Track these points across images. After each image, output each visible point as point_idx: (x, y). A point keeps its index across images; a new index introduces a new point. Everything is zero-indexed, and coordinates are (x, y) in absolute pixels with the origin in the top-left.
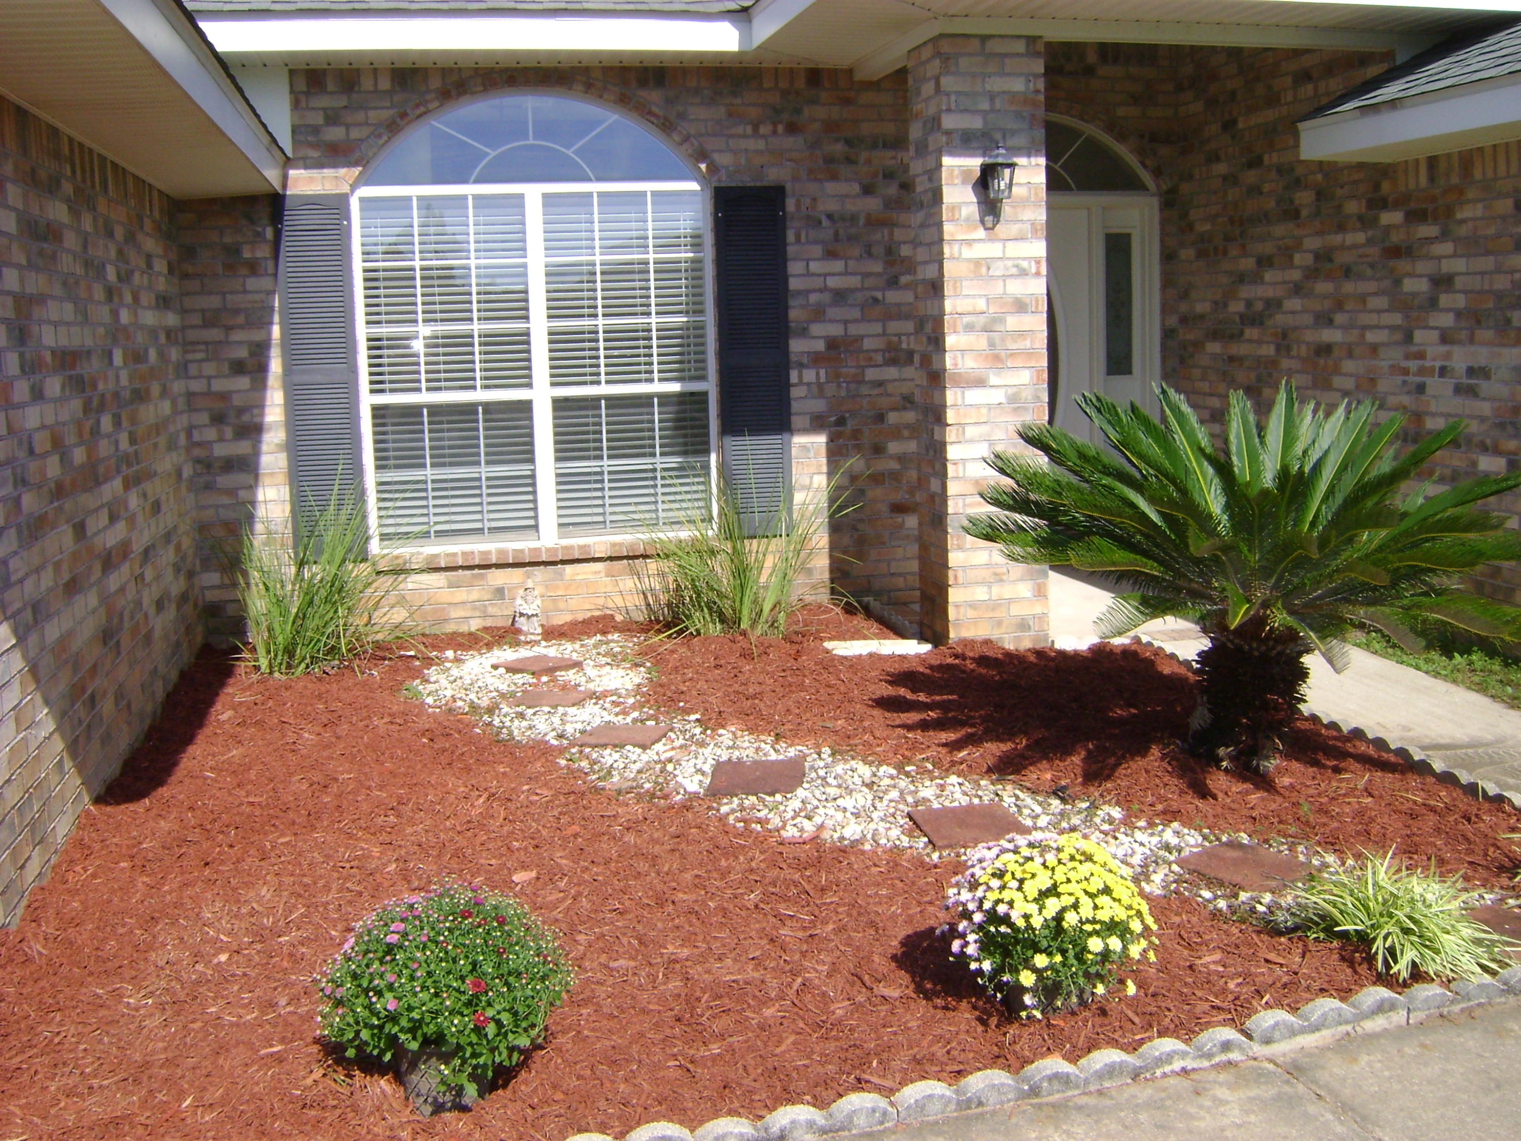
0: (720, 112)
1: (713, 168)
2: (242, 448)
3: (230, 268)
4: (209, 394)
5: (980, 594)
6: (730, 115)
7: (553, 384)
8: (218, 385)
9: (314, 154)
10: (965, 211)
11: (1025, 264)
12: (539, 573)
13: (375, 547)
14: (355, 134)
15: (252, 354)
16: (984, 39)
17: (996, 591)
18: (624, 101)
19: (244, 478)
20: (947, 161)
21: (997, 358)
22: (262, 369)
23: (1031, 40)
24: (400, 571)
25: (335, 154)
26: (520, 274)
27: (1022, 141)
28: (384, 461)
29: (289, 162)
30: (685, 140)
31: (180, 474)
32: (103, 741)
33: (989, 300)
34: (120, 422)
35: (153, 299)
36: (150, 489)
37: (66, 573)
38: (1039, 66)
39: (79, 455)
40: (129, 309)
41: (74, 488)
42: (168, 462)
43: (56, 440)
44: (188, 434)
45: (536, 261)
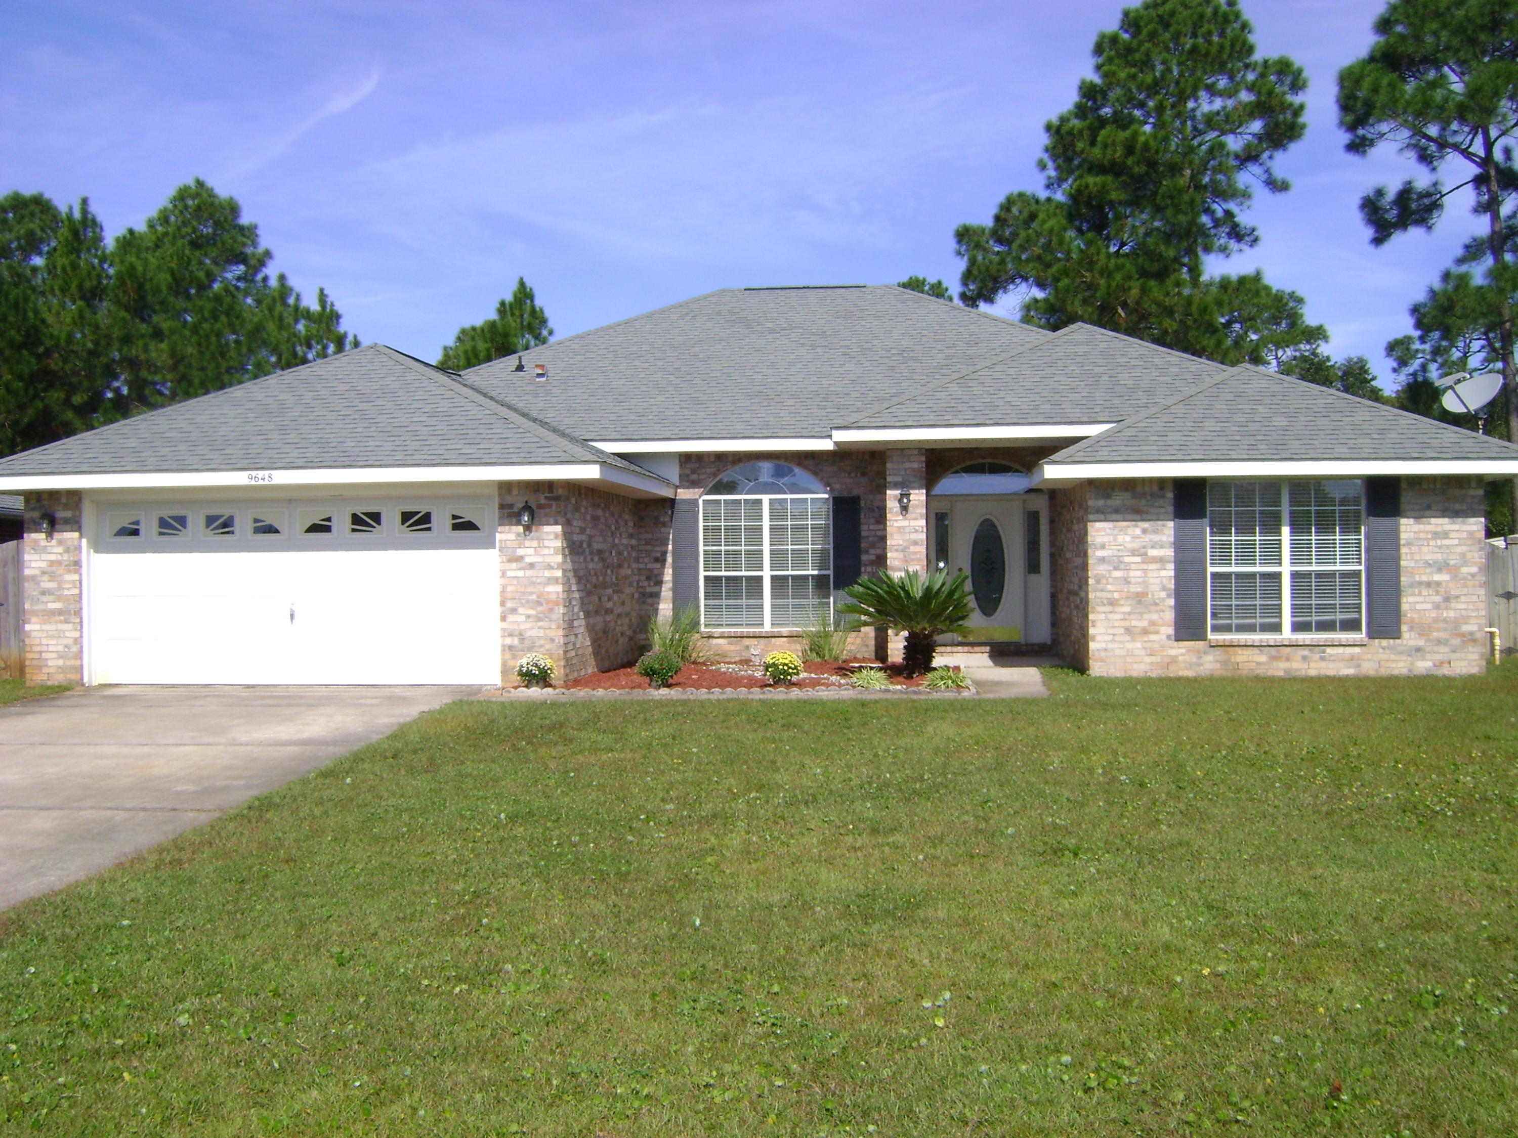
0: (836, 468)
1: (832, 490)
2: (655, 589)
3: (656, 524)
4: (645, 569)
6: (840, 470)
7: (771, 570)
8: (649, 566)
9: (687, 484)
10: (895, 510)
11: (918, 528)
12: (762, 641)
13: (703, 629)
14: (702, 477)
15: (662, 555)
16: (902, 450)
18: (799, 464)
19: (655, 600)
20: (888, 492)
21: (907, 561)
22: (665, 560)
23: (920, 449)
24: (710, 637)
25: (694, 484)
26: (760, 529)
27: (916, 485)
28: (707, 597)
29: (677, 487)
30: (822, 479)
31: (633, 596)
32: (602, 658)
33: (903, 541)
34: (613, 573)
35: (628, 535)
36: (622, 596)
37: (595, 608)
38: (923, 458)
39: (601, 578)
40: (618, 538)
41: (599, 587)
42: (629, 590)
43: (596, 573)
44: (638, 583)
45: (766, 524)
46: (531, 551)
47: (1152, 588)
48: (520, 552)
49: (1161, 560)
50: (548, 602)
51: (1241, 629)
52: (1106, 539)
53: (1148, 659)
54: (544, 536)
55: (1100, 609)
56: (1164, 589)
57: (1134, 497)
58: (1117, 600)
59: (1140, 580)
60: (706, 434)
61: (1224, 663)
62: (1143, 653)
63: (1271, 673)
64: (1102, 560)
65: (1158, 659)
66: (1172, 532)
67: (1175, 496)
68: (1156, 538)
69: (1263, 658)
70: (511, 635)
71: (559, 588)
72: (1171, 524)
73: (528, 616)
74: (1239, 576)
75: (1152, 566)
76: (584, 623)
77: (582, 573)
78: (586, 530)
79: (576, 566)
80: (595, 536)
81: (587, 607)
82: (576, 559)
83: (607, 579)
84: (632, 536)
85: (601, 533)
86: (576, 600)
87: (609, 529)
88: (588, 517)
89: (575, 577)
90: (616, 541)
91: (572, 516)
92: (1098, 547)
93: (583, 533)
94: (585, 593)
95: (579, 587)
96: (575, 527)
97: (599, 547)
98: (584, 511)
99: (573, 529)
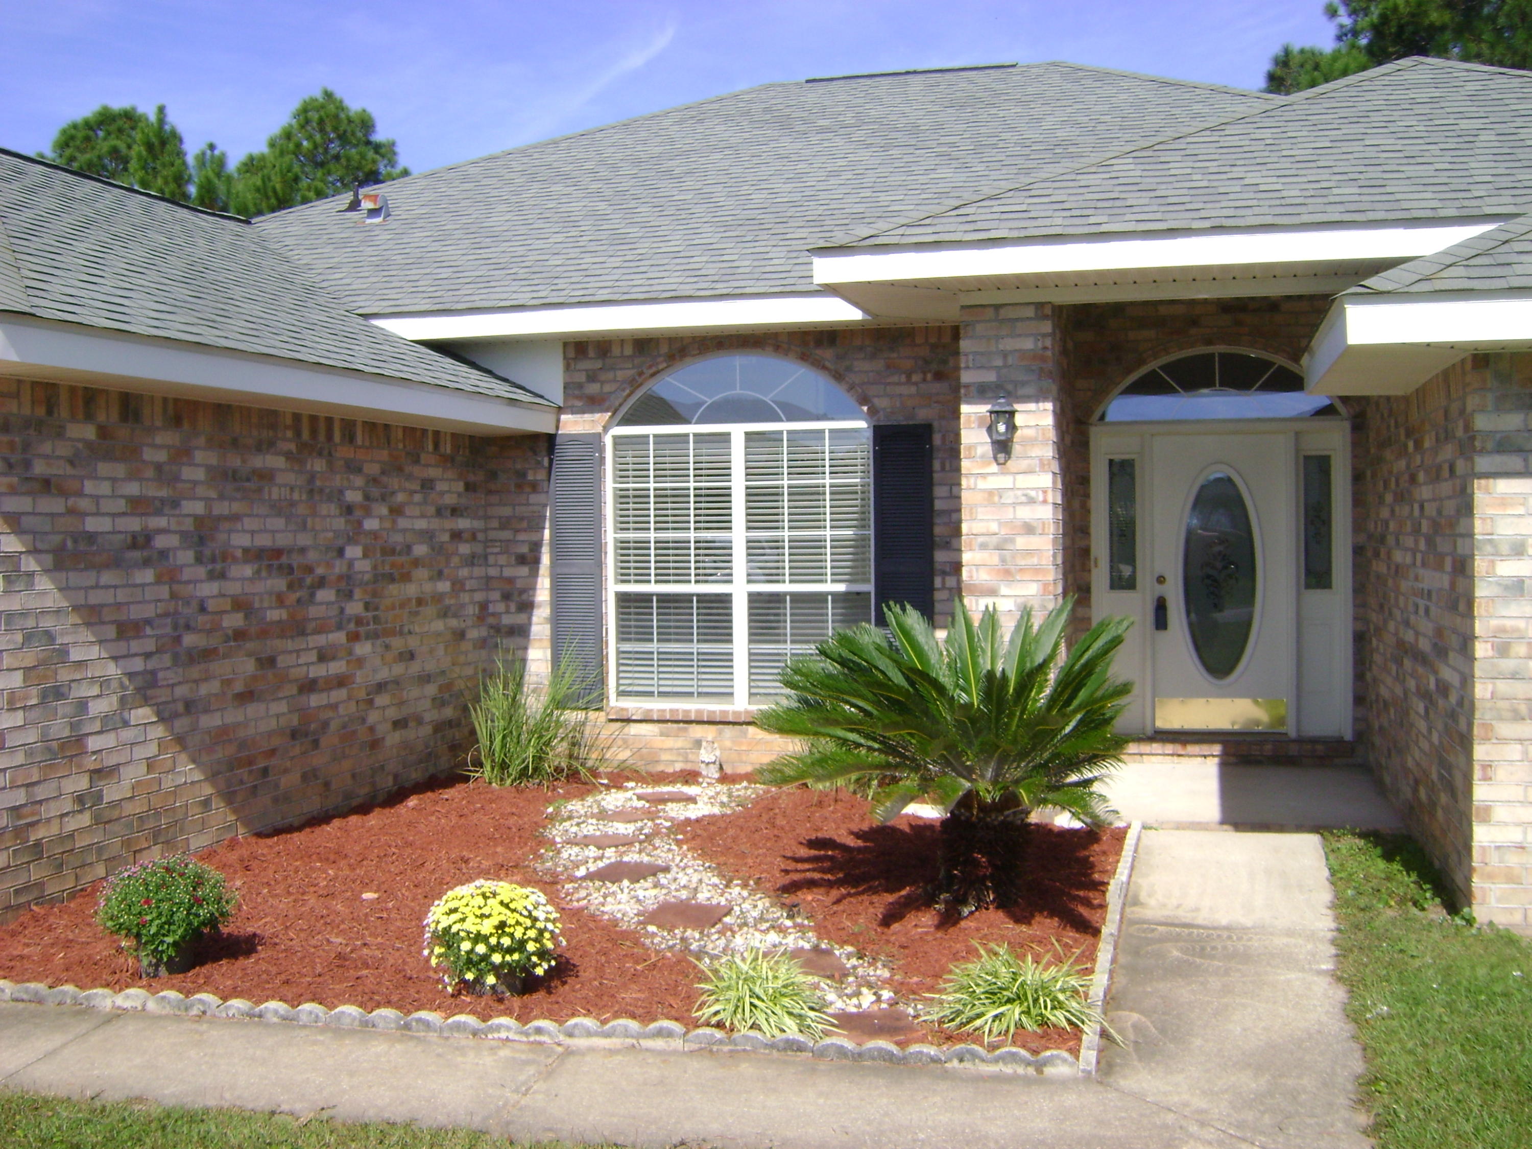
0: (879, 364)
1: (873, 412)
2: (520, 619)
3: (519, 487)
4: (501, 578)
6: (888, 367)
7: (749, 582)
8: (508, 572)
9: (579, 404)
10: (980, 451)
11: (1033, 494)
12: (728, 731)
13: (614, 701)
14: (607, 388)
15: (531, 550)
16: (997, 307)
18: (804, 357)
19: (518, 640)
20: (965, 409)
21: (1007, 572)
22: (537, 561)
23: (1039, 306)
24: (627, 719)
25: (593, 404)
26: (725, 495)
27: (1030, 390)
28: (623, 635)
29: (560, 410)
30: (851, 388)
31: (460, 635)
32: (276, 800)
33: (1000, 524)
34: (349, 595)
35: (431, 510)
36: (397, 643)
37: (239, 687)
38: (1047, 327)
39: (274, 615)
40: (381, 518)
41: (264, 633)
42: (439, 625)
43: (240, 604)
44: (484, 606)
45: (738, 484)
55: (1505, 729)
60: (603, 295)
64: (1517, 587)
76: (159, 731)
77: (149, 611)
78: (175, 504)
79: (95, 598)
80: (236, 518)
81: (180, 691)
82: (107, 578)
83: (314, 611)
84: (455, 511)
85: (279, 509)
86: (104, 682)
87: (330, 499)
88: (187, 473)
89: (88, 624)
90: (371, 524)
91: (70, 471)
92: (1505, 549)
93: (158, 513)
94: (167, 659)
95: (121, 648)
96: (97, 498)
97: (263, 541)
98: (161, 456)
99: (84, 504)
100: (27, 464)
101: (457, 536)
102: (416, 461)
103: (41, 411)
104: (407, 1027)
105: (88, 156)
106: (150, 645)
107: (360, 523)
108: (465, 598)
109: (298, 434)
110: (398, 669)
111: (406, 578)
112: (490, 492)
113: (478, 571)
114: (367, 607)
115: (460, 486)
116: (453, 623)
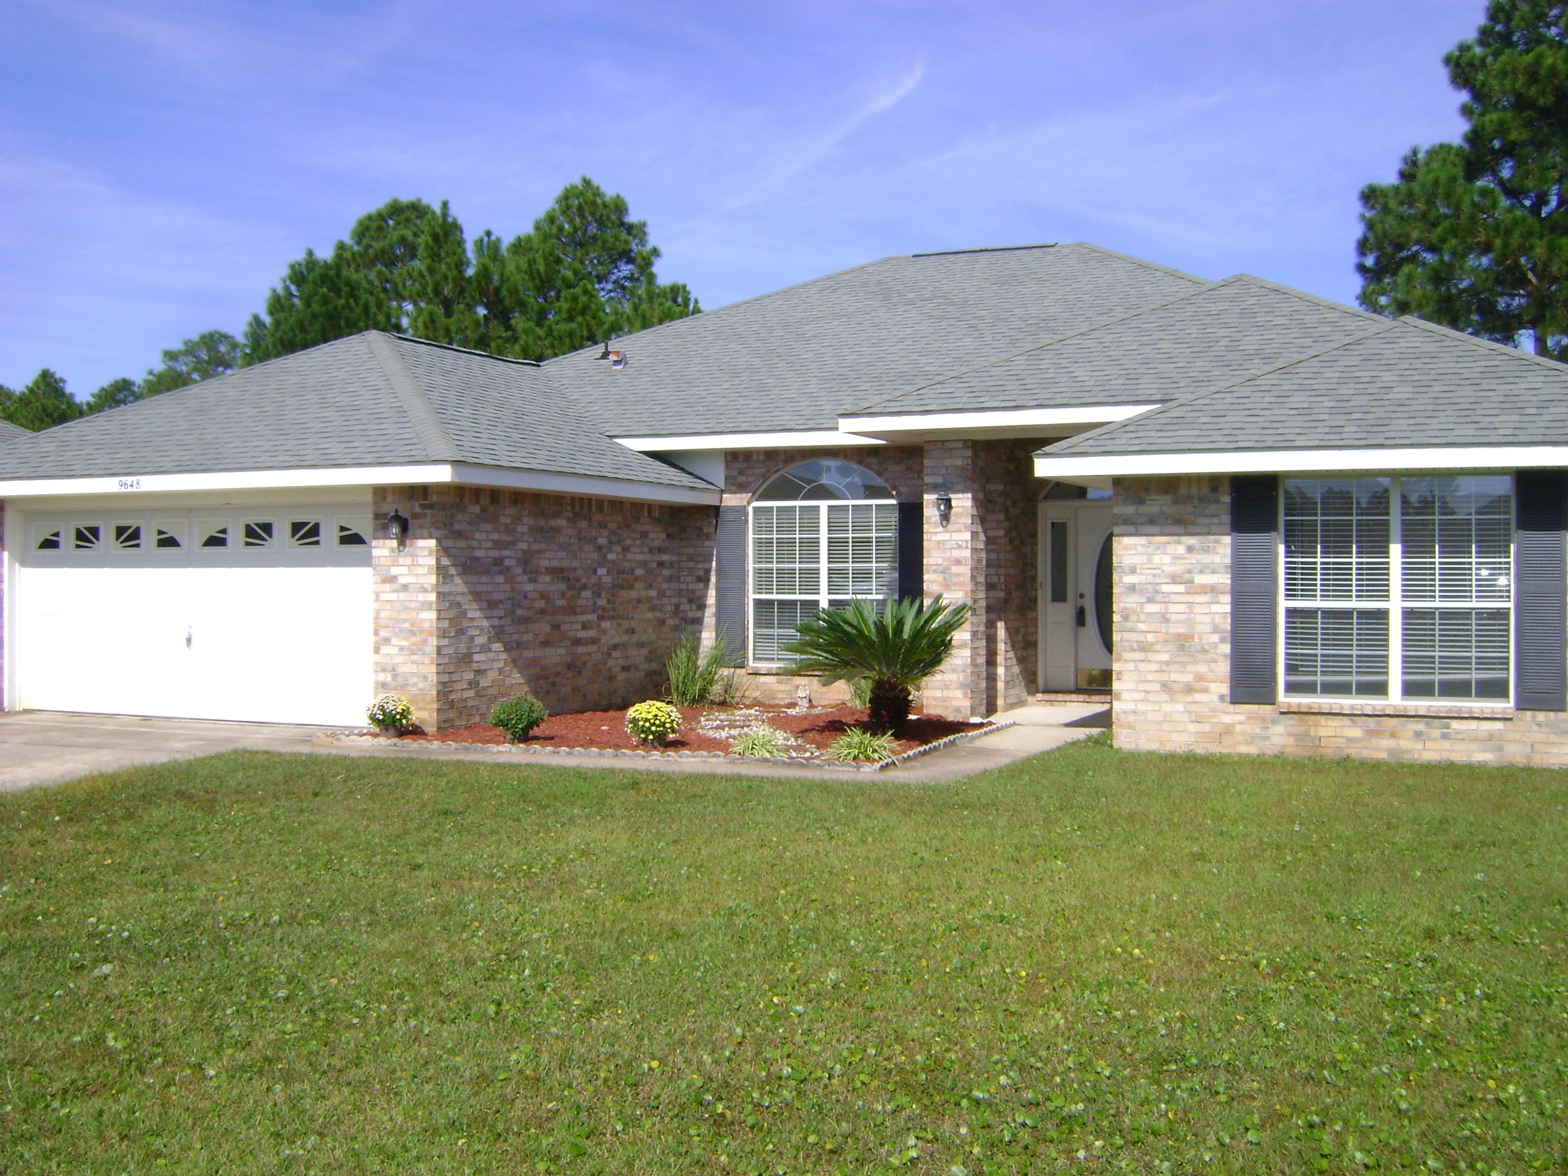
1: (898, 494)
2: (698, 614)
3: (699, 536)
4: (687, 590)
5: (938, 694)
6: (907, 468)
7: (829, 593)
8: (691, 586)
9: (733, 488)
11: (961, 543)
12: (815, 680)
13: (751, 663)
14: (750, 479)
15: (705, 574)
16: (943, 442)
17: (946, 693)
18: (860, 462)
19: (697, 627)
20: (926, 497)
21: (947, 585)
22: (708, 580)
23: (965, 441)
24: (756, 674)
25: (741, 488)
26: (817, 542)
27: (960, 487)
28: (758, 624)
29: (722, 491)
30: (887, 481)
31: (663, 622)
32: (559, 700)
33: (944, 559)
34: (599, 595)
35: (646, 549)
36: (625, 623)
37: (542, 638)
38: (969, 453)
39: (561, 602)
40: (618, 553)
41: (554, 613)
42: (649, 615)
43: (543, 596)
44: (677, 606)
45: (824, 536)
46: (404, 570)
47: (1199, 629)
48: (394, 571)
49: (1213, 590)
50: (422, 631)
51: (1330, 689)
52: (1136, 560)
53: (1192, 728)
54: (419, 552)
55: (1127, 656)
56: (1216, 630)
57: (1176, 501)
58: (1152, 644)
59: (1183, 617)
60: (745, 427)
61: (1300, 738)
62: (1185, 718)
63: (1366, 754)
64: (1132, 588)
65: (1207, 728)
66: (1228, 551)
67: (1233, 499)
68: (1206, 559)
69: (1356, 733)
70: (384, 670)
71: (433, 615)
72: (1227, 540)
73: (402, 649)
74: (1327, 613)
75: (1200, 599)
76: (504, 656)
77: (501, 596)
78: (514, 544)
79: (480, 588)
80: (542, 551)
81: (515, 637)
82: (484, 579)
83: (580, 602)
84: (660, 550)
85: (563, 547)
86: (482, 629)
87: (590, 542)
88: (520, 529)
89: (475, 601)
90: (611, 557)
91: (469, 527)
92: (1127, 570)
93: (506, 548)
94: (508, 621)
95: (489, 613)
96: (480, 541)
97: (555, 564)
98: (508, 521)
99: (475, 543)
100: (452, 525)
101: (661, 564)
102: (637, 520)
103: (458, 500)
104: (617, 755)
105: (381, 244)
106: (502, 613)
107: (605, 556)
108: (665, 601)
109: (573, 507)
110: (625, 638)
111: (631, 587)
112: (682, 539)
113: (674, 585)
114: (609, 601)
115: (664, 536)
116: (658, 614)
